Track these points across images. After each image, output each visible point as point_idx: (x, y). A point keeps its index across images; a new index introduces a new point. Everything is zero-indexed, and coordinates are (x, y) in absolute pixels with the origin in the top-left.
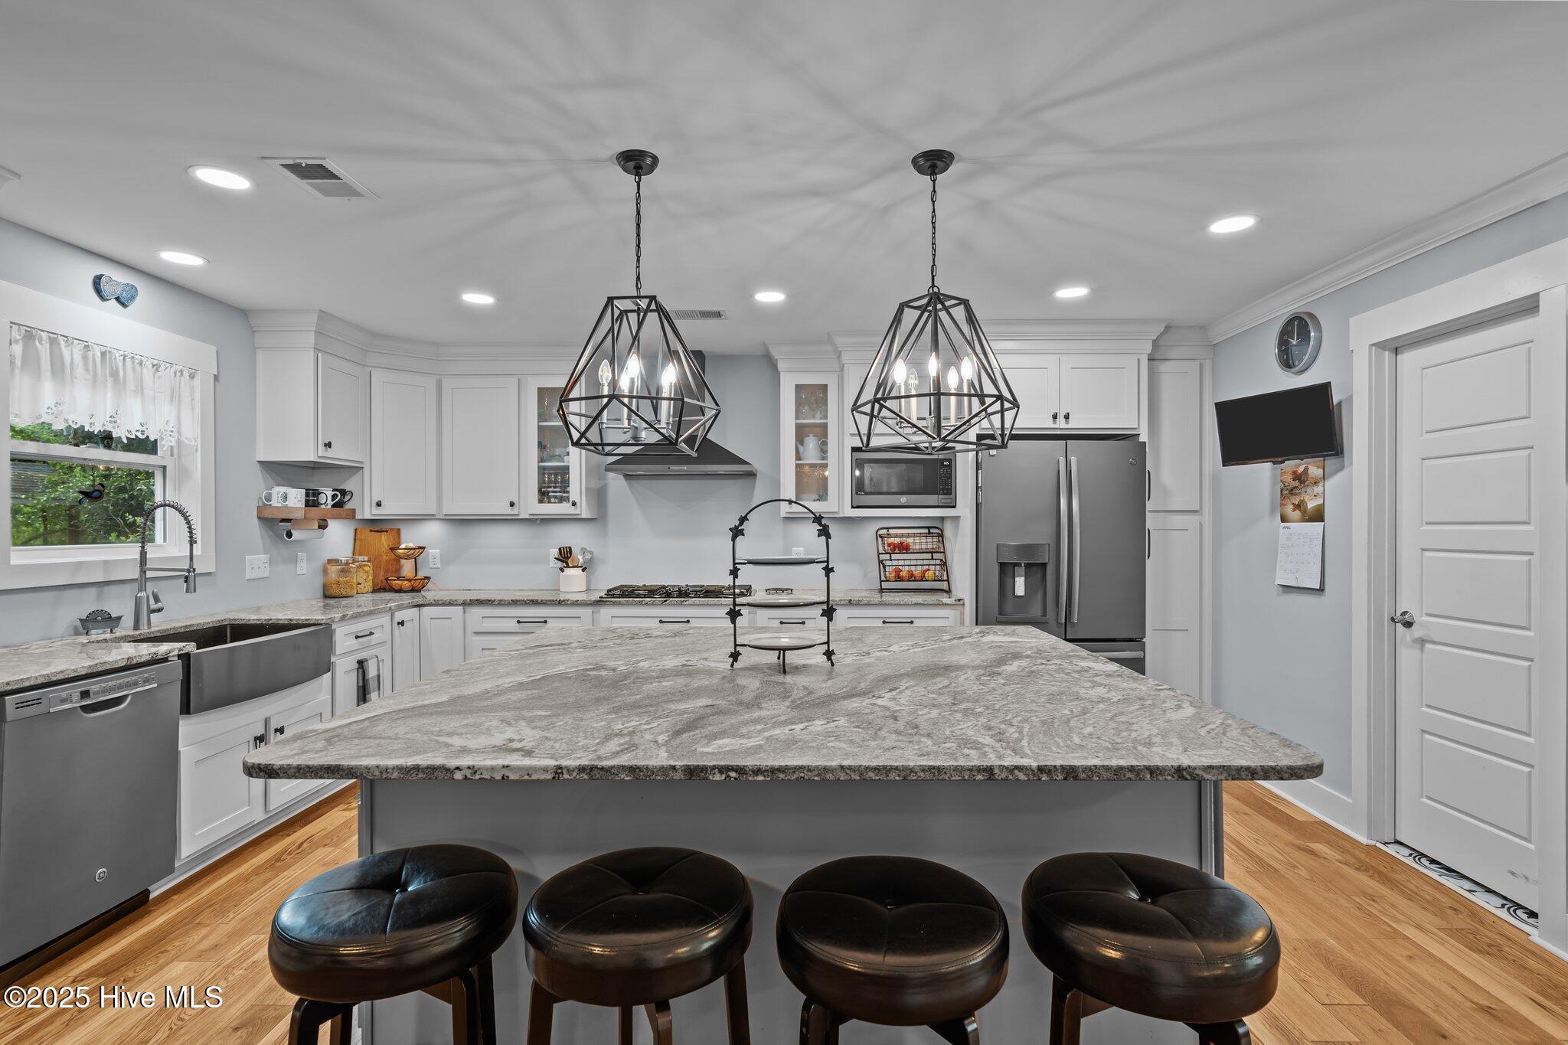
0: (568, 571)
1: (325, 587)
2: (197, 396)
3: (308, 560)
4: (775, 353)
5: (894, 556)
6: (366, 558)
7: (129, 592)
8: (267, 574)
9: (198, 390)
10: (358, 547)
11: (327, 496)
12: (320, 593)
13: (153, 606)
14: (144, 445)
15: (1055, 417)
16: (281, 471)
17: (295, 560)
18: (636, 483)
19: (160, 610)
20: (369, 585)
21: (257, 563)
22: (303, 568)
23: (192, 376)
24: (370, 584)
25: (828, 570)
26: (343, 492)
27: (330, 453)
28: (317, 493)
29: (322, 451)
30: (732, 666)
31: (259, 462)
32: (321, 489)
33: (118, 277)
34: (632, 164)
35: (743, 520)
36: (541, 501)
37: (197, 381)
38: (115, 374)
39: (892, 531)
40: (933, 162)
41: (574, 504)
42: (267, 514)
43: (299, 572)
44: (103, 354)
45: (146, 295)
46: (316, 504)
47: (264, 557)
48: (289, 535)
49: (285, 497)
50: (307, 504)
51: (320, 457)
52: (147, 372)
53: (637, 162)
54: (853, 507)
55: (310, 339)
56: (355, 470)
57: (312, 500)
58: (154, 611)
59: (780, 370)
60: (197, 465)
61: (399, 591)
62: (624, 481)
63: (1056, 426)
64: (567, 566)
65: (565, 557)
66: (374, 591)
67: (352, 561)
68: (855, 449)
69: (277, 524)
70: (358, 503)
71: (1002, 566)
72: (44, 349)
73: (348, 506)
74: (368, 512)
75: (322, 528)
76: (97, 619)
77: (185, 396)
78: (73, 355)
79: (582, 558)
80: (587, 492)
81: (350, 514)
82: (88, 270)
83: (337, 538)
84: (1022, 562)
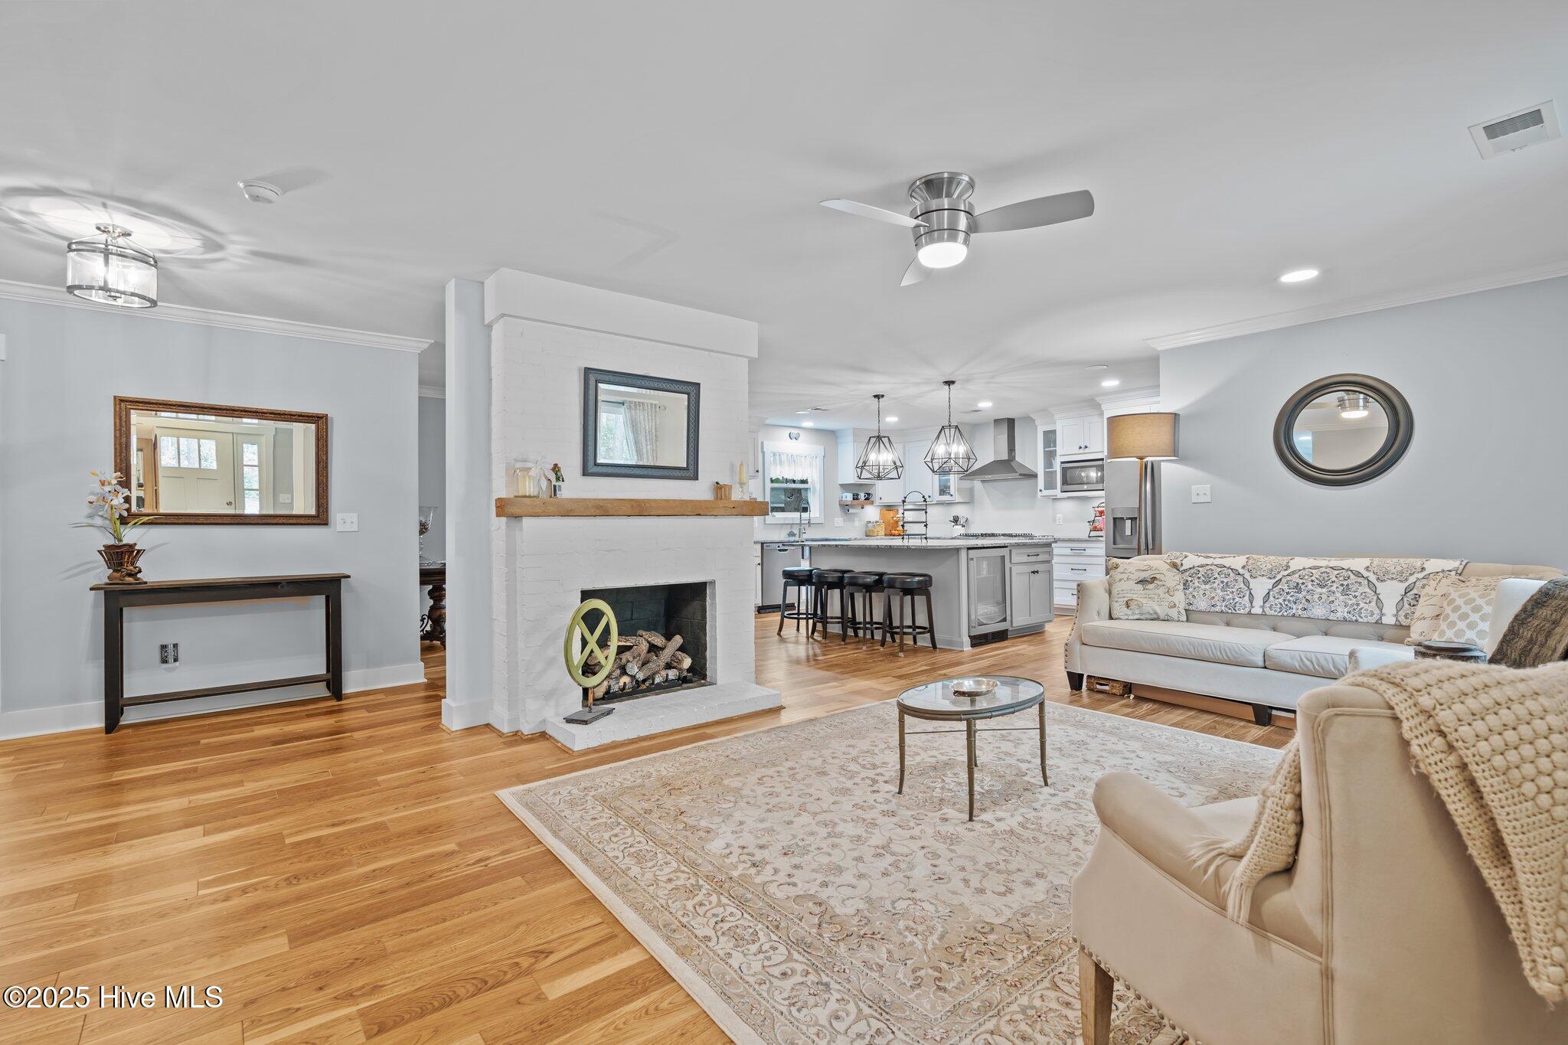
0: (956, 527)
1: (866, 532)
2: (818, 465)
3: (859, 521)
4: (1032, 414)
6: (882, 521)
8: (843, 525)
9: (819, 461)
10: (882, 516)
11: (862, 496)
12: (865, 534)
14: (804, 481)
16: (845, 487)
17: (854, 520)
20: (883, 533)
21: (839, 521)
22: (857, 523)
23: (817, 457)
25: (926, 512)
26: (869, 494)
28: (857, 495)
29: (856, 479)
31: (841, 485)
32: (859, 493)
33: (794, 431)
34: (877, 397)
35: (905, 498)
36: (940, 495)
37: (818, 459)
38: (794, 461)
40: (949, 383)
41: (952, 495)
42: (842, 503)
43: (855, 525)
44: (791, 455)
45: (803, 436)
46: (857, 499)
47: (842, 518)
48: (848, 511)
49: (846, 497)
50: (854, 499)
51: (858, 482)
52: (804, 458)
54: (1063, 491)
55: (851, 438)
56: (873, 486)
57: (856, 497)
60: (818, 486)
61: (894, 535)
62: (981, 484)
64: (957, 525)
65: (956, 520)
66: (885, 535)
67: (877, 522)
68: (1062, 463)
69: (845, 507)
70: (876, 498)
71: (1115, 519)
72: (777, 457)
73: (871, 499)
74: (877, 502)
75: (862, 508)
76: (792, 534)
77: (814, 465)
78: (784, 458)
79: (962, 521)
80: (959, 490)
81: (872, 503)
82: (787, 431)
83: (872, 513)
84: (1125, 517)
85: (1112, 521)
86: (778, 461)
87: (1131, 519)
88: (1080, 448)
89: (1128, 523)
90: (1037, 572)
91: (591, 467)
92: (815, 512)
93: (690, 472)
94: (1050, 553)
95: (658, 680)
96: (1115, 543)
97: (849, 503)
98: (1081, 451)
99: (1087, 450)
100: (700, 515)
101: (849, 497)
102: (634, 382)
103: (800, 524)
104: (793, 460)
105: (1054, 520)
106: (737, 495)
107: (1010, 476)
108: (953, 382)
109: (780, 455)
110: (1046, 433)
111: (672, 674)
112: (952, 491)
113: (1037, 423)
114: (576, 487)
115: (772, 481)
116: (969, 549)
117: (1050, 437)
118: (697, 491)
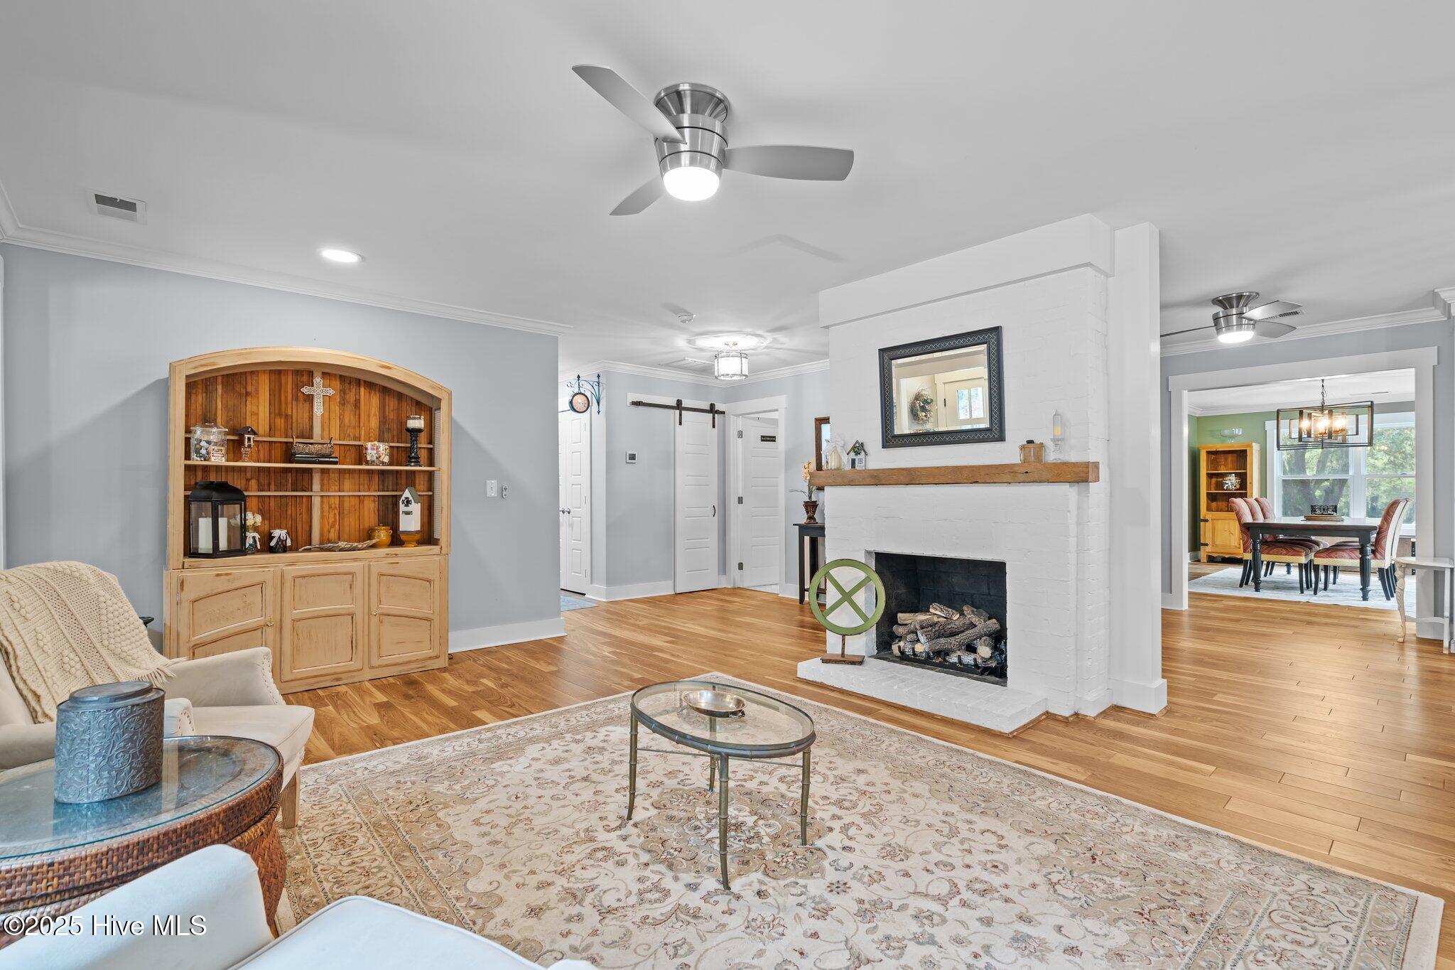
91: (891, 440)
93: (995, 432)
95: (953, 659)
100: (977, 482)
102: (943, 345)
106: (1052, 456)
111: (968, 659)
114: (880, 458)
118: (1005, 453)
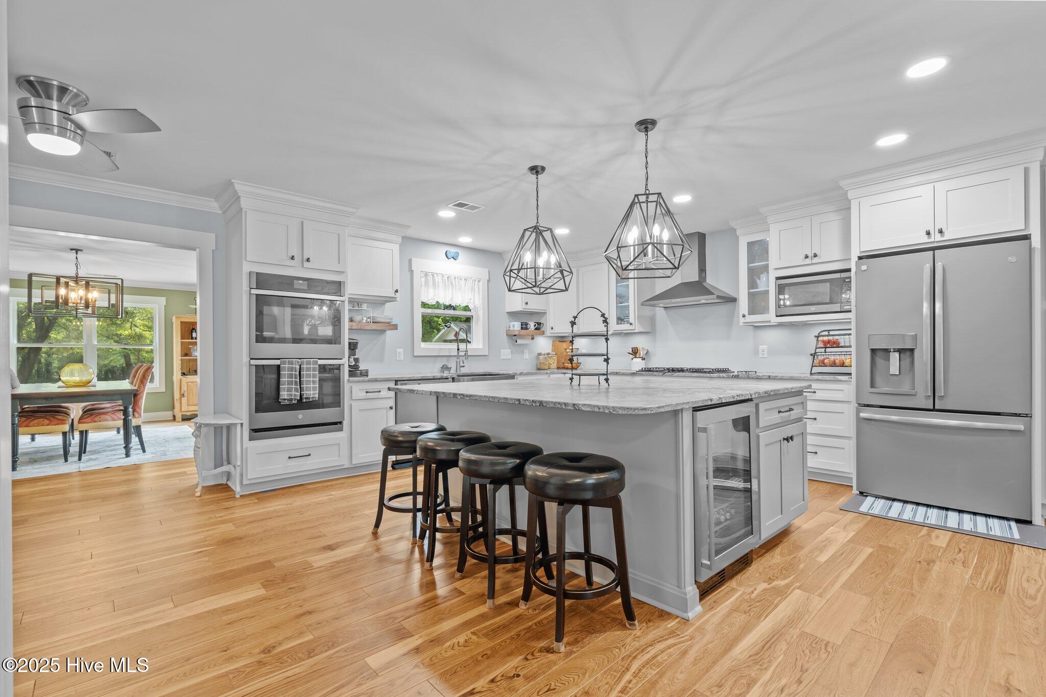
0: (635, 360)
2: (481, 289)
3: (528, 353)
4: (733, 224)
5: (828, 350)
6: (554, 353)
7: (454, 360)
8: (510, 358)
9: (482, 286)
10: (555, 348)
11: (532, 325)
12: (535, 367)
13: (462, 365)
14: (467, 308)
15: (928, 233)
16: (513, 315)
17: (523, 353)
18: (672, 312)
19: (464, 366)
20: (554, 365)
21: (506, 353)
22: (526, 356)
23: (479, 281)
24: (556, 364)
26: (539, 324)
27: (528, 307)
28: (527, 324)
29: (524, 306)
30: (571, 384)
31: (507, 313)
32: (528, 322)
33: (452, 250)
34: (535, 171)
36: (618, 324)
37: (480, 283)
38: (452, 284)
39: (831, 333)
40: (646, 125)
41: (631, 324)
42: (509, 333)
43: (525, 358)
44: (448, 277)
45: (463, 254)
46: (526, 329)
47: (509, 351)
48: (516, 341)
49: (514, 326)
50: (522, 329)
51: (524, 309)
52: (463, 282)
53: (536, 170)
54: (777, 316)
56: (543, 314)
57: (524, 326)
58: (461, 367)
59: (738, 235)
60: (481, 314)
61: (567, 369)
62: (664, 311)
63: (932, 240)
64: (635, 357)
65: (635, 352)
66: (558, 368)
67: (548, 354)
68: (778, 278)
69: (513, 337)
70: (547, 328)
71: (873, 351)
72: (430, 278)
73: (543, 329)
74: (549, 332)
75: (533, 339)
76: (445, 368)
77: (476, 289)
78: (438, 279)
79: (642, 353)
80: (640, 318)
81: (543, 333)
82: (444, 249)
83: (543, 344)
84: (891, 347)
85: (868, 353)
86: (431, 283)
87: (900, 351)
88: (807, 257)
89: (895, 357)
90: (792, 438)
92: (477, 343)
94: (803, 404)
96: (873, 385)
97: (517, 333)
98: (808, 261)
99: (816, 260)
101: (516, 326)
103: (458, 356)
104: (450, 281)
105: (756, 352)
107: (703, 299)
108: (653, 122)
109: (433, 275)
110: (750, 245)
112: (631, 320)
113: (738, 233)
115: (424, 305)
116: (696, 409)
117: (758, 250)
